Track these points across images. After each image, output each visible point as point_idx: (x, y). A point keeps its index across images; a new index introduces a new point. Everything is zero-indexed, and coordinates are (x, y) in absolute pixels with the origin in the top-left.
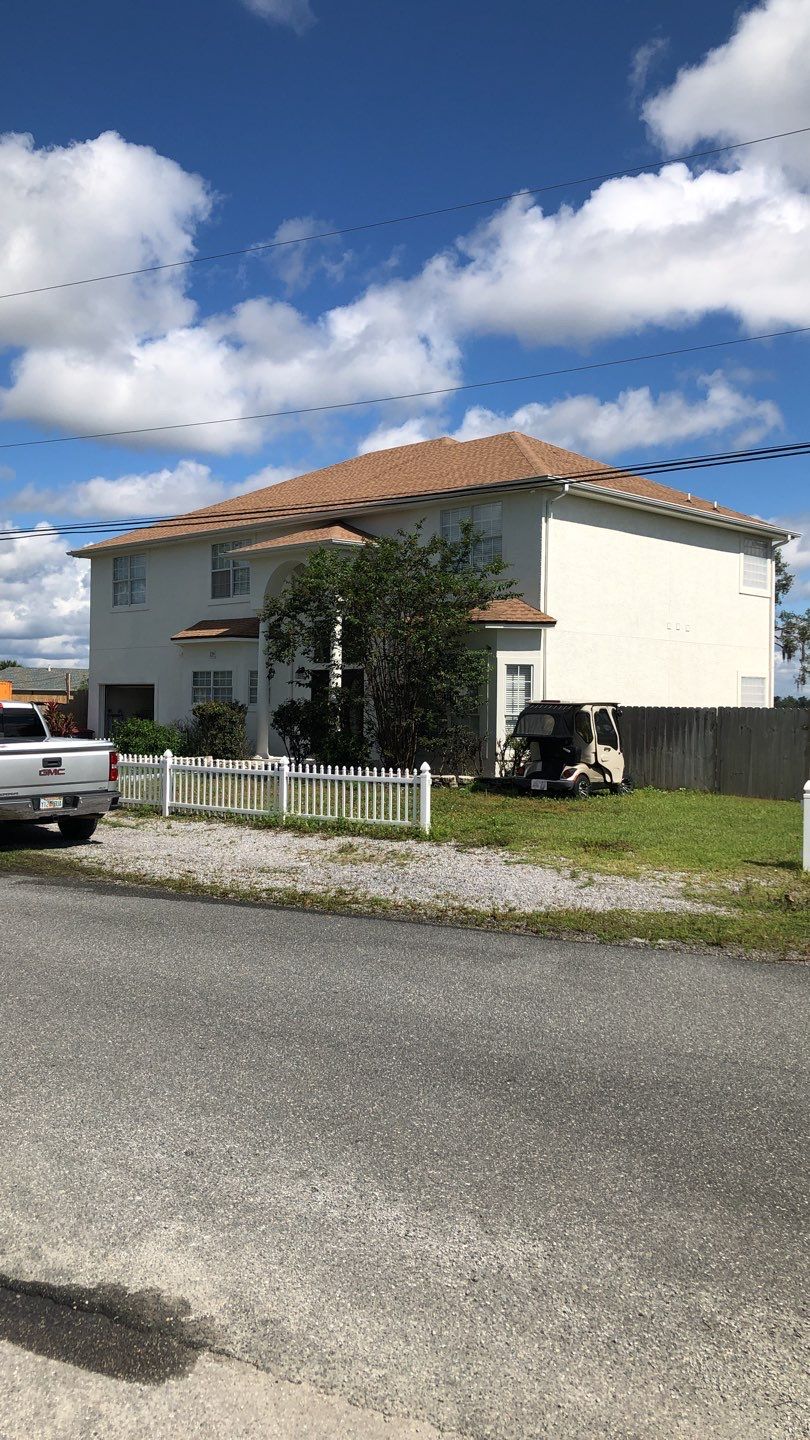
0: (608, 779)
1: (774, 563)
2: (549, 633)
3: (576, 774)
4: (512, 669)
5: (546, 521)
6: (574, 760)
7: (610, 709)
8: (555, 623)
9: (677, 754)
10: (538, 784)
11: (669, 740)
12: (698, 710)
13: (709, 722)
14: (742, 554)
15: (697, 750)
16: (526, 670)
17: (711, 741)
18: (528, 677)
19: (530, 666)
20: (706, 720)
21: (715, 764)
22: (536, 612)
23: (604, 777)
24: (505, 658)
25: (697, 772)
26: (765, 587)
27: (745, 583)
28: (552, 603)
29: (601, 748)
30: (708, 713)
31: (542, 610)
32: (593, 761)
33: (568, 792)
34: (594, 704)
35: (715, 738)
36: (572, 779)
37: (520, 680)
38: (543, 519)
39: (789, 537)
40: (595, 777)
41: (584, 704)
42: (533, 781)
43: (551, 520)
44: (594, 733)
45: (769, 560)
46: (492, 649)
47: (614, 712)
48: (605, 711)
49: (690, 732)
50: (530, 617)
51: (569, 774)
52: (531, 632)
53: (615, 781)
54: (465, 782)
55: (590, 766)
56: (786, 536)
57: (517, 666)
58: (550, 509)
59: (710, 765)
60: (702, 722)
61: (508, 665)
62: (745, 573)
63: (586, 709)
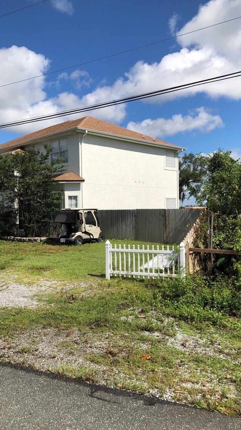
0: (92, 237)
1: (178, 159)
2: (83, 185)
3: (76, 236)
4: (70, 198)
5: (81, 144)
6: (76, 230)
7: (93, 212)
8: (84, 181)
9: (124, 227)
10: (63, 240)
11: (122, 222)
12: (130, 211)
13: (133, 215)
14: (165, 156)
15: (130, 225)
16: (75, 198)
17: (134, 221)
18: (76, 201)
19: (77, 196)
20: (132, 214)
21: (136, 230)
22: (78, 176)
23: (90, 236)
24: (67, 194)
25: (130, 233)
26: (175, 167)
27: (166, 166)
28: (84, 173)
29: (87, 226)
30: (133, 211)
31: (81, 176)
32: (84, 231)
33: (73, 243)
34: (84, 210)
35: (135, 220)
36: (73, 238)
37: (74, 202)
38: (80, 143)
39: (182, 150)
40: (85, 236)
41: (80, 210)
42: (61, 239)
43: (83, 144)
44: (84, 220)
45: (176, 158)
46: (63, 191)
47: (95, 212)
48: (90, 212)
49: (128, 219)
50: (76, 179)
51: (73, 236)
52: (77, 184)
53: (95, 237)
54: (42, 240)
55: (83, 233)
56: (181, 149)
57: (72, 196)
58: (82, 140)
59: (134, 230)
60: (131, 214)
61: (69, 196)
62: (166, 162)
63: (80, 211)
